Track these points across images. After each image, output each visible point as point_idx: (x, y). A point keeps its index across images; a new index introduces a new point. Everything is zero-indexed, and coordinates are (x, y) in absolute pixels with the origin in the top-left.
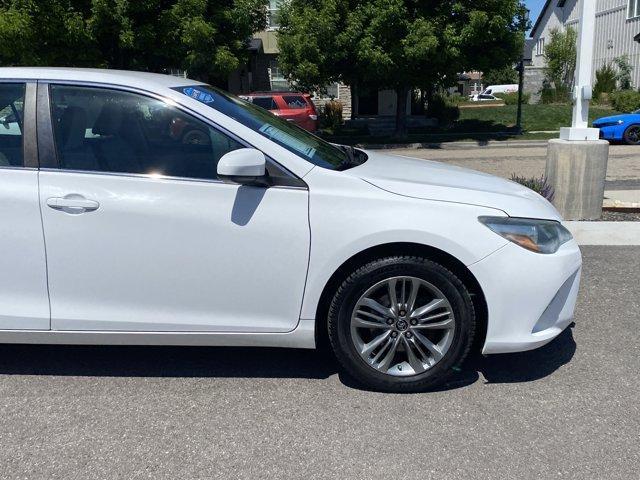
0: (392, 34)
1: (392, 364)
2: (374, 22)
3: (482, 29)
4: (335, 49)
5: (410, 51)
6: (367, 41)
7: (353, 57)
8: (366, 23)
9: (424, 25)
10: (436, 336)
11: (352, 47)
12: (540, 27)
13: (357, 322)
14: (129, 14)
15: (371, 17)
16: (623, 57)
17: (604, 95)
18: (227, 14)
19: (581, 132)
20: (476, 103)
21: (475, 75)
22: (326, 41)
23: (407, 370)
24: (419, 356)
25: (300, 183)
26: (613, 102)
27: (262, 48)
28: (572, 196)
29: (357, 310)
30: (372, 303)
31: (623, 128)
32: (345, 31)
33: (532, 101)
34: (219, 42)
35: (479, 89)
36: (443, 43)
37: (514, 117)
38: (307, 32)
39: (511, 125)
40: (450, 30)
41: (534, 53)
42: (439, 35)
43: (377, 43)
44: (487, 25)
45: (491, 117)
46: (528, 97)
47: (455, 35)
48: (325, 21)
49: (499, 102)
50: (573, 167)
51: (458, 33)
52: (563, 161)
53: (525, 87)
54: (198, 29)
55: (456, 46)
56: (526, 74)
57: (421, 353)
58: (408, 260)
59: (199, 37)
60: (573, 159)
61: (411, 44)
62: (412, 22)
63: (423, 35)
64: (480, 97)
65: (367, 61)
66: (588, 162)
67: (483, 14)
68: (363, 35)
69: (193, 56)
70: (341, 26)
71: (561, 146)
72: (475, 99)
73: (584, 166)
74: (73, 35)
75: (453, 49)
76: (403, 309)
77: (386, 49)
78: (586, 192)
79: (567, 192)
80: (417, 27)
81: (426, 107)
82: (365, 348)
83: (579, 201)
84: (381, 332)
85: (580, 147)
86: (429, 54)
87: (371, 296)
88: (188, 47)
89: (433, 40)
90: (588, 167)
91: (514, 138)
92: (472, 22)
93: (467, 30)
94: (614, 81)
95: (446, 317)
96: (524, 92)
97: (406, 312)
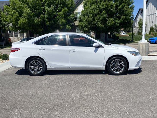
0: (104, 21)
1: (116, 72)
2: (100, 19)
3: (124, 20)
4: (92, 25)
5: (108, 25)
6: (99, 23)
7: (96, 26)
8: (99, 19)
9: (111, 19)
10: (122, 67)
11: (96, 24)
12: (137, 17)
13: (111, 66)
14: (48, 18)
15: (100, 17)
16: (156, 24)
17: (152, 33)
18: (69, 18)
19: (144, 41)
20: (122, 35)
21: (122, 29)
22: (90, 23)
23: (118, 72)
24: (120, 71)
25: (103, 47)
26: (154, 35)
27: (74, 24)
28: (143, 52)
29: (111, 64)
30: (113, 63)
31: (155, 40)
32: (94, 21)
33: (136, 35)
34: (67, 24)
35: (123, 32)
36: (116, 23)
37: (131, 38)
38: (86, 21)
39: (131, 40)
40: (117, 20)
41: (136, 23)
42: (115, 21)
43: (101, 23)
44: (125, 18)
45: (126, 39)
46: (134, 34)
47: (118, 21)
48: (90, 19)
49: (128, 35)
50: (143, 47)
51: (119, 21)
52: (141, 46)
53: (134, 31)
54: (63, 21)
55: (118, 23)
56: (134, 28)
57: (120, 70)
58: (118, 57)
59: (63, 23)
60: (142, 45)
61: (109, 23)
62: (109, 18)
63: (111, 21)
64: (123, 34)
65: (99, 27)
66: (145, 46)
67: (124, 16)
68: (98, 22)
69: (61, 27)
70: (93, 20)
71: (140, 43)
72: (122, 34)
73: (144, 47)
74: (36, 23)
75: (118, 24)
76: (117, 64)
77: (103, 24)
78: (145, 51)
79: (142, 51)
80: (110, 19)
81: (111, 37)
82: (112, 69)
83: (144, 53)
84: (114, 67)
85: (144, 43)
86: (112, 25)
87: (113, 62)
88: (61, 25)
89: (113, 22)
90: (145, 47)
91: (132, 43)
92: (122, 18)
93: (121, 20)
94: (154, 30)
95: (123, 65)
96: (134, 33)
97: (118, 64)
